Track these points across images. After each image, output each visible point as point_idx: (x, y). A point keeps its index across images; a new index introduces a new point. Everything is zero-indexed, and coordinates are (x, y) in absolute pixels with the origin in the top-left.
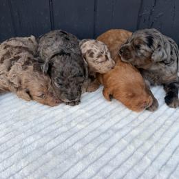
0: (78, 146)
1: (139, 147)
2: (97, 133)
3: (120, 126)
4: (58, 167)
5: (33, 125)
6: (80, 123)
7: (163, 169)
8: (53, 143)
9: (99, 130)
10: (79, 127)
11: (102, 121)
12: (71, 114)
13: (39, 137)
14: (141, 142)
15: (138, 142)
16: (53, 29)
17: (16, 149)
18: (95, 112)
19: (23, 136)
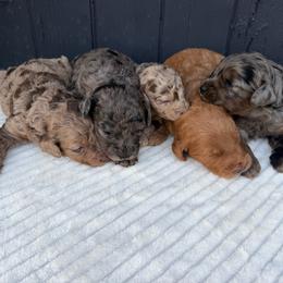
0: (135, 229)
1: (231, 233)
3: (199, 200)
4: (104, 260)
5: (65, 195)
6: (137, 194)
7: (267, 268)
8: (96, 224)
9: (168, 206)
10: (137, 199)
11: (172, 191)
12: (125, 179)
13: (74, 213)
14: (233, 226)
15: (228, 226)
16: (94, 46)
17: (40, 232)
18: (160, 177)
19: (50, 211)
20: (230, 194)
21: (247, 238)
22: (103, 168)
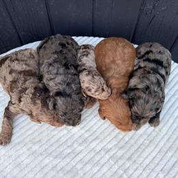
1: (122, 166)
2: (93, 153)
3: (110, 146)
5: (47, 147)
6: (80, 145)
8: (63, 164)
9: (95, 151)
10: (80, 148)
11: (97, 142)
12: (74, 134)
13: (52, 159)
14: (123, 162)
17: (38, 170)
18: (92, 132)
19: (41, 158)
20: (125, 142)
21: (128, 168)
22: (62, 127)
